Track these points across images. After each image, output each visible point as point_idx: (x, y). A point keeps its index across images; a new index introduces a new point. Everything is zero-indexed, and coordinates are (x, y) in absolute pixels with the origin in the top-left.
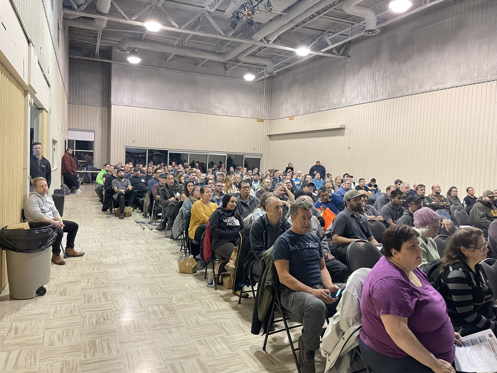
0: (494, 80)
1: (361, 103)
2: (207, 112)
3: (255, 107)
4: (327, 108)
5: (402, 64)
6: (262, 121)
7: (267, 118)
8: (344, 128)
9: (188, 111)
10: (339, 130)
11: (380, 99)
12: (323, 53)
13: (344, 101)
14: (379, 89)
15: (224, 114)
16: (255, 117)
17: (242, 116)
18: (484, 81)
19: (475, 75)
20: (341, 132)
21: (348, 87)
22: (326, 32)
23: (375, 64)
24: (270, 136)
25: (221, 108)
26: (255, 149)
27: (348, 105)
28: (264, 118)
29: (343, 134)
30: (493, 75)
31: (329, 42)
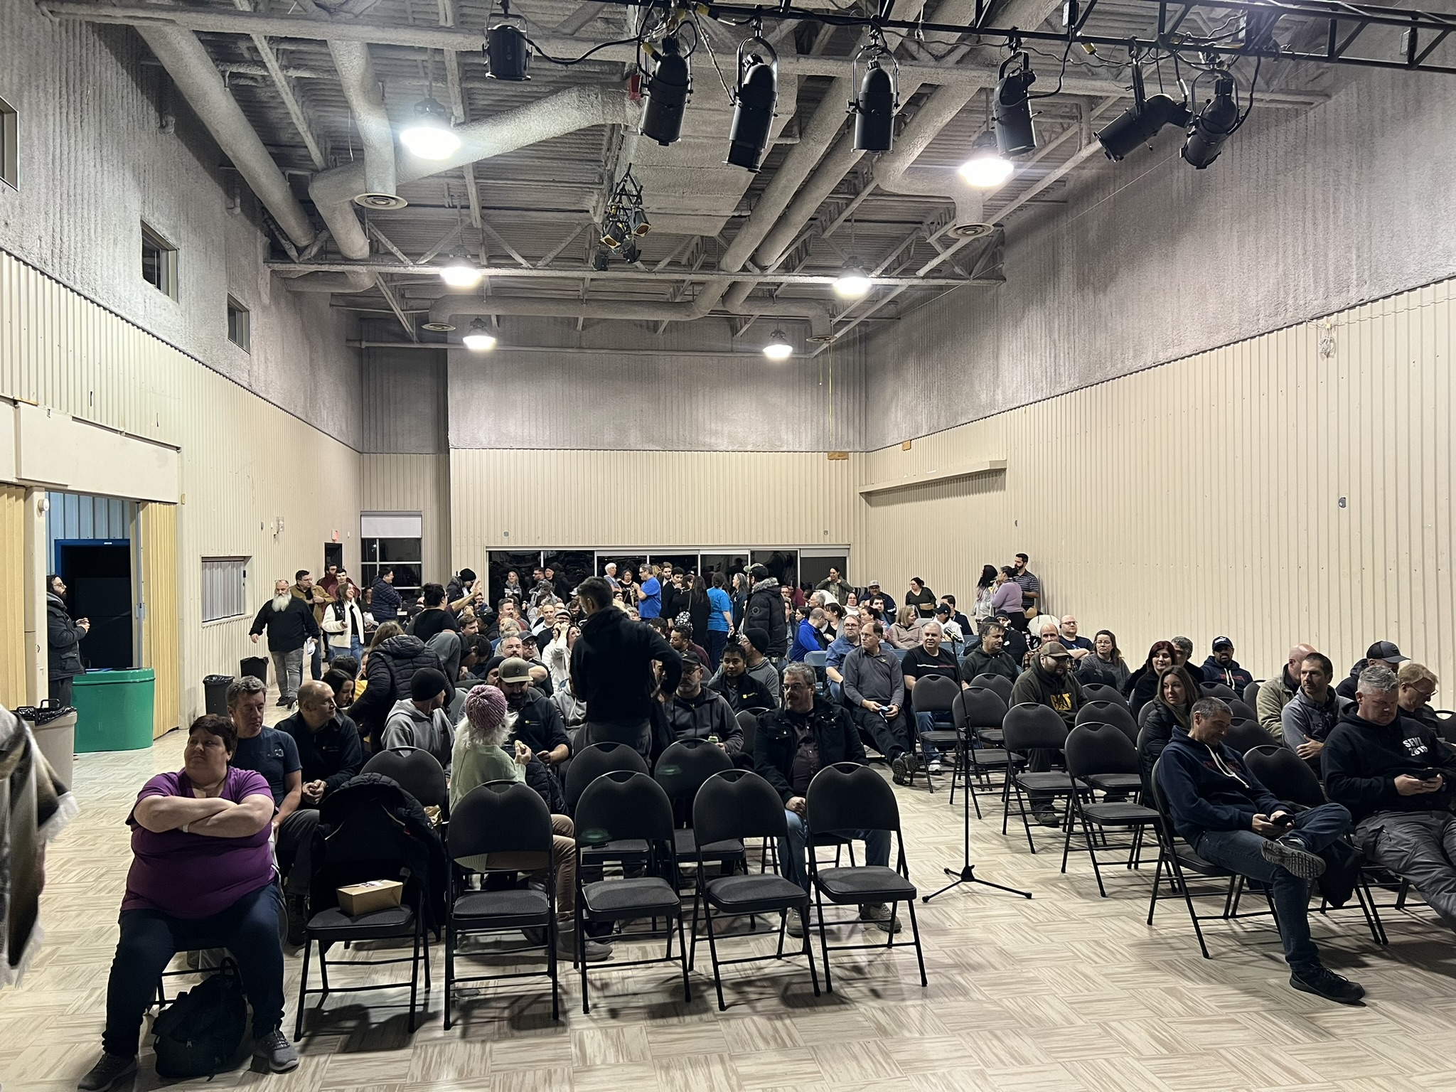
0: (1271, 329)
1: (1031, 401)
2: (688, 447)
3: (822, 421)
4: (971, 417)
5: (1101, 296)
6: (843, 456)
7: (857, 448)
8: (1005, 470)
9: (639, 447)
10: (992, 476)
11: (1065, 390)
12: (923, 278)
13: (999, 397)
14: (1062, 363)
15: (735, 448)
16: (821, 449)
17: (785, 449)
18: (1253, 334)
19: (1236, 319)
20: (999, 479)
21: (1005, 360)
22: (924, 227)
23: (1051, 296)
24: (868, 495)
25: (726, 432)
26: (826, 532)
27: (1009, 407)
28: (848, 450)
29: (1003, 487)
30: (1269, 316)
31: (938, 248)
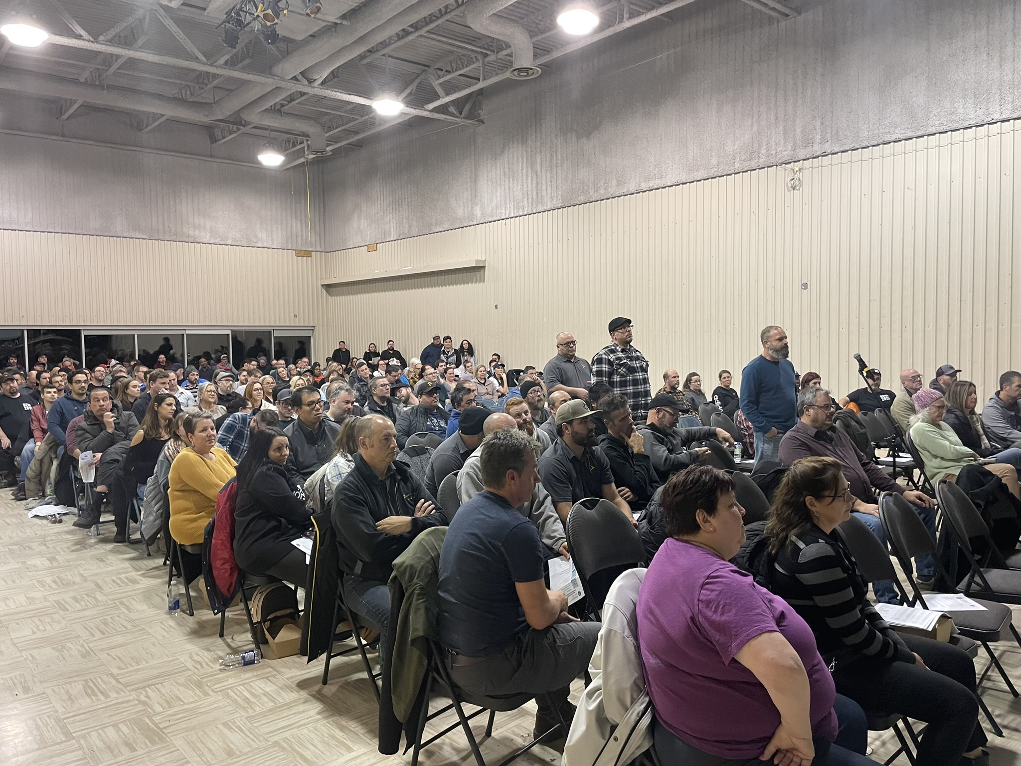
1: (512, 216)
2: (174, 238)
3: (290, 225)
4: (446, 227)
5: (584, 140)
6: (308, 254)
7: (318, 249)
8: (484, 267)
9: (126, 235)
10: (474, 272)
11: (548, 208)
12: (431, 111)
13: (478, 212)
14: (544, 188)
15: (217, 241)
16: (290, 247)
17: (260, 245)
20: (478, 274)
21: (484, 185)
22: (431, 70)
23: (534, 137)
24: (328, 287)
25: (208, 227)
26: (295, 316)
27: (487, 220)
28: (311, 249)
29: (482, 280)
30: (745, 160)
31: (440, 91)
